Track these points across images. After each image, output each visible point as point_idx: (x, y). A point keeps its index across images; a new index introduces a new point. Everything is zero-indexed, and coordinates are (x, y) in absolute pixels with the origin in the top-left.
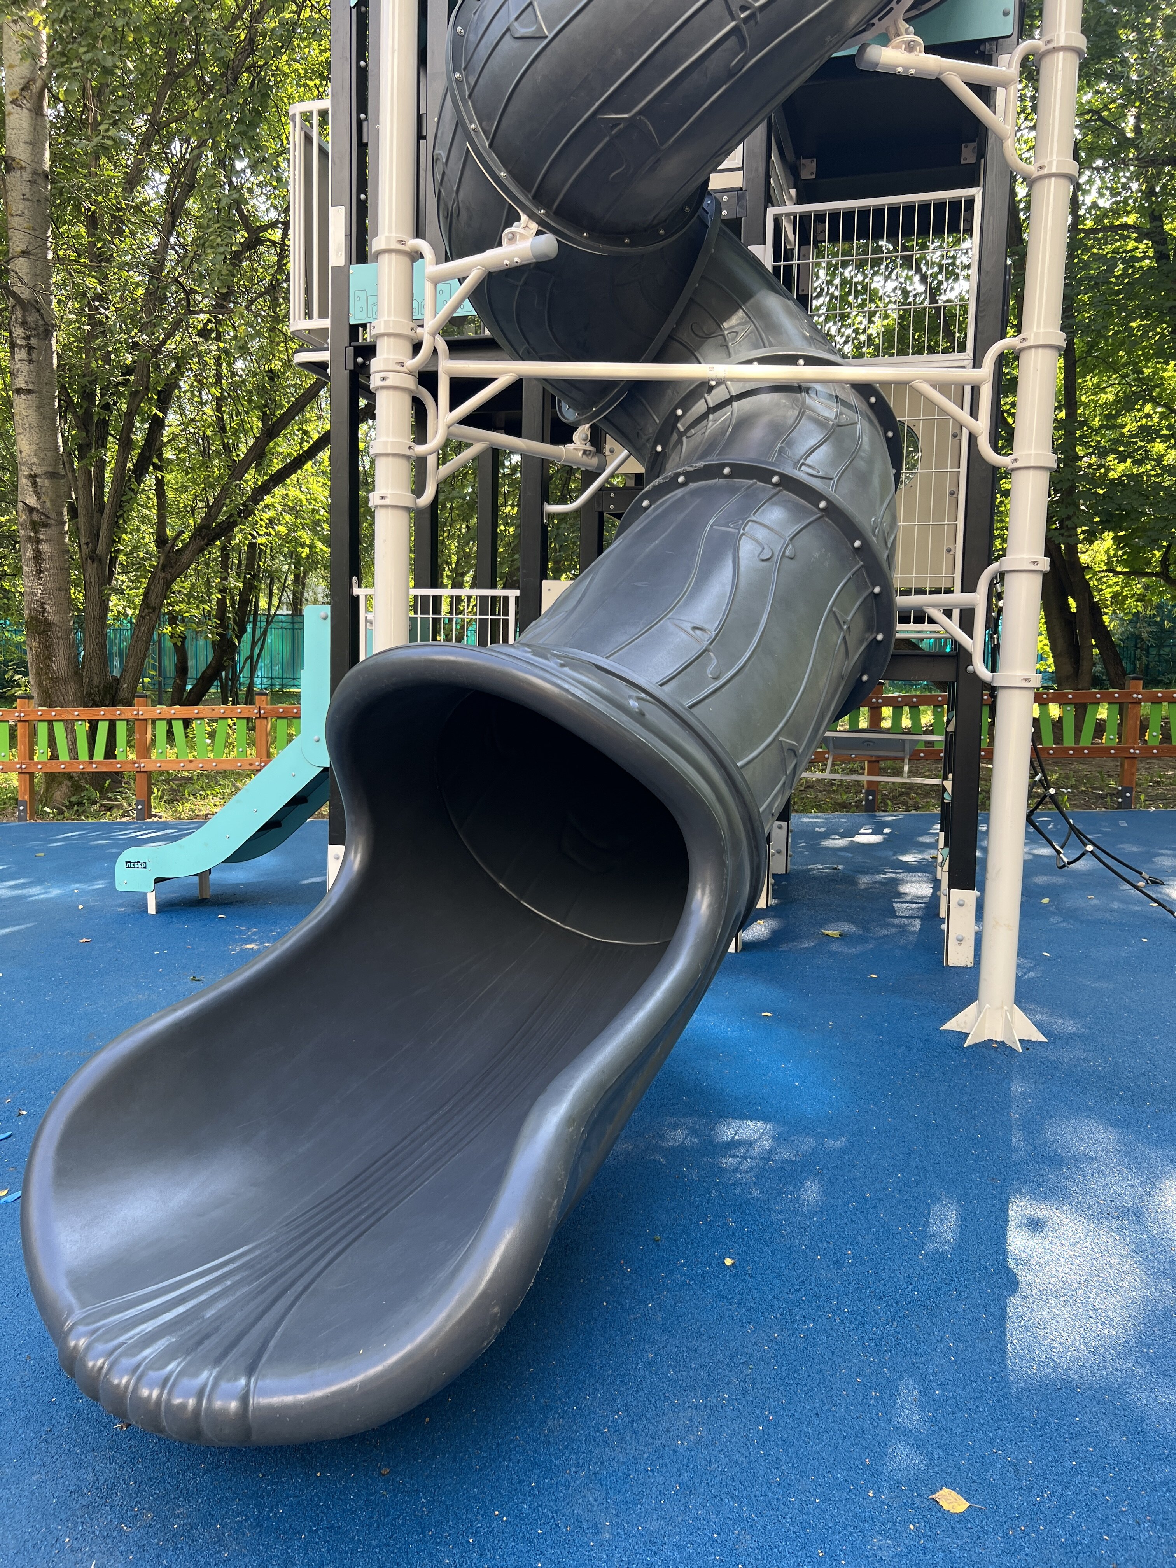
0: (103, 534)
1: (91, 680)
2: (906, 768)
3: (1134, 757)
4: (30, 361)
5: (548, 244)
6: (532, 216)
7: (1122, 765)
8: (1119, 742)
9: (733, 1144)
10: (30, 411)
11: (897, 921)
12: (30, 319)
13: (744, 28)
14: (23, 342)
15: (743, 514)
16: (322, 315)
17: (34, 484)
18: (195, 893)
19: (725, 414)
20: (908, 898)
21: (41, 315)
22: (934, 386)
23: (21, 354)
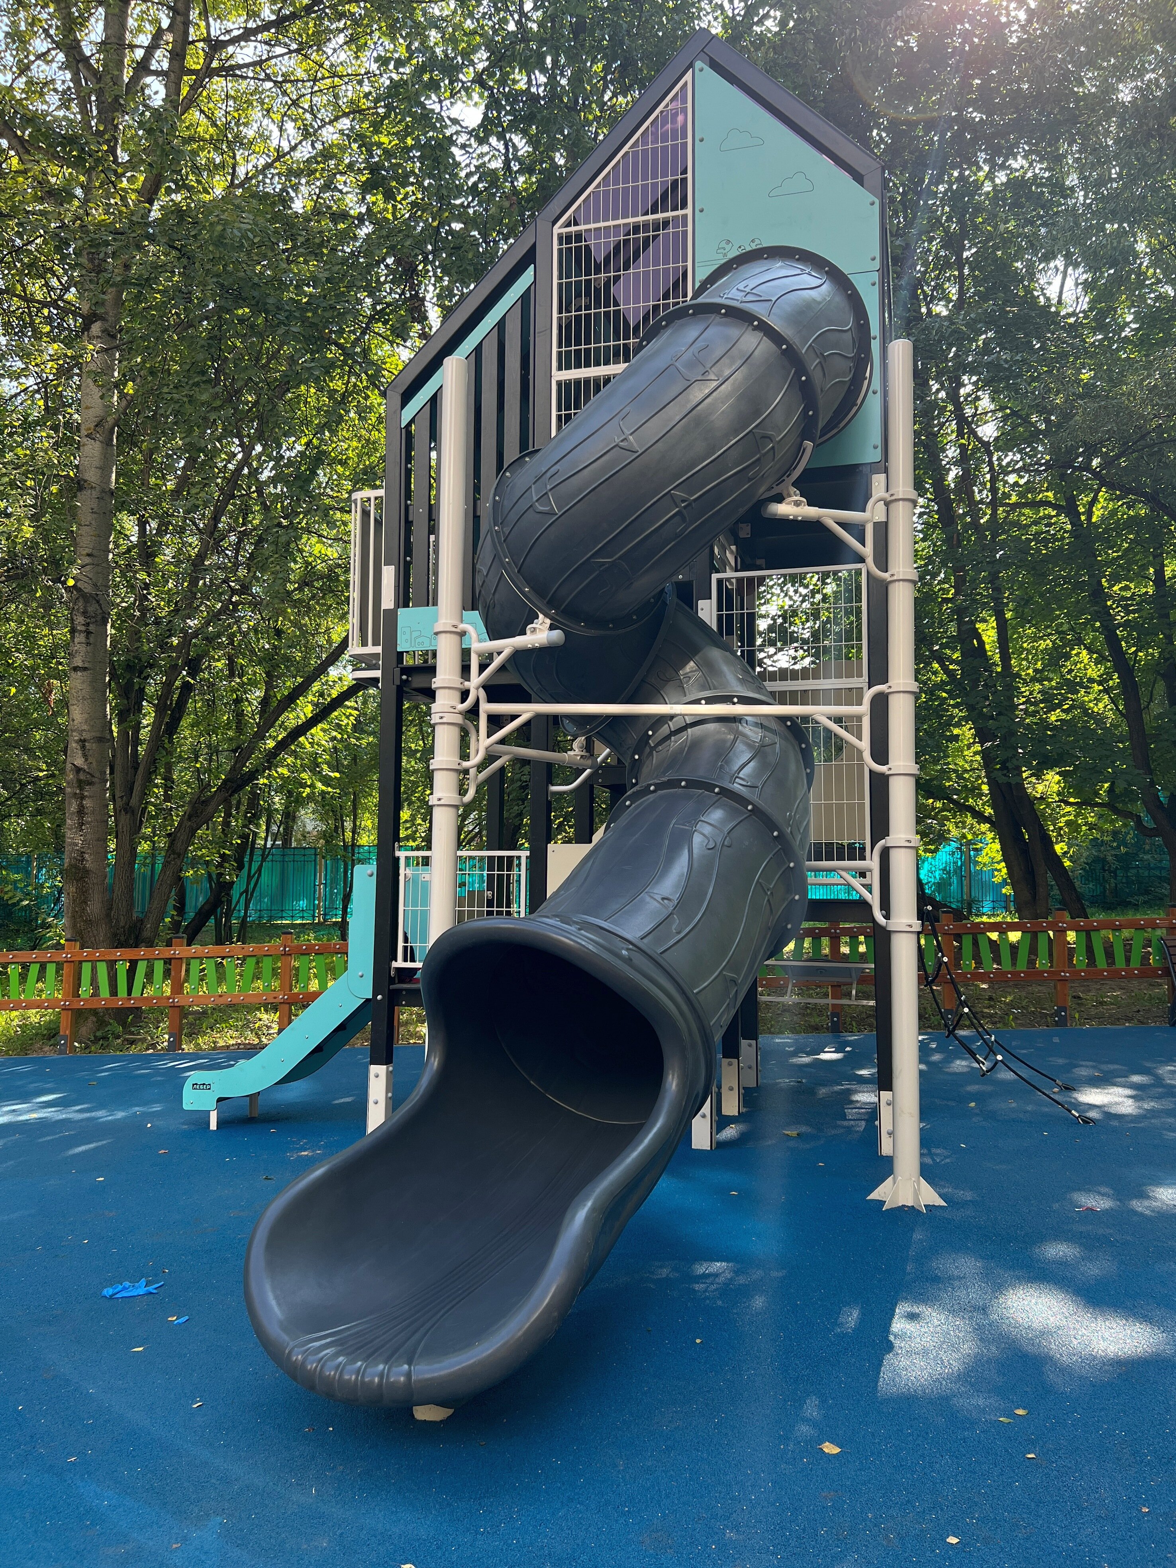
0: (137, 788)
1: (118, 921)
2: (854, 992)
3: (1064, 980)
4: (88, 644)
5: (557, 635)
6: (546, 615)
7: (1055, 988)
8: (1051, 967)
9: (705, 1276)
10: (84, 686)
11: (845, 1123)
12: (90, 609)
13: (684, 512)
14: (83, 628)
15: (694, 818)
16: (375, 643)
17: (83, 747)
18: (247, 1113)
19: (683, 737)
20: (858, 1105)
21: (100, 605)
22: (830, 718)
23: (80, 638)
